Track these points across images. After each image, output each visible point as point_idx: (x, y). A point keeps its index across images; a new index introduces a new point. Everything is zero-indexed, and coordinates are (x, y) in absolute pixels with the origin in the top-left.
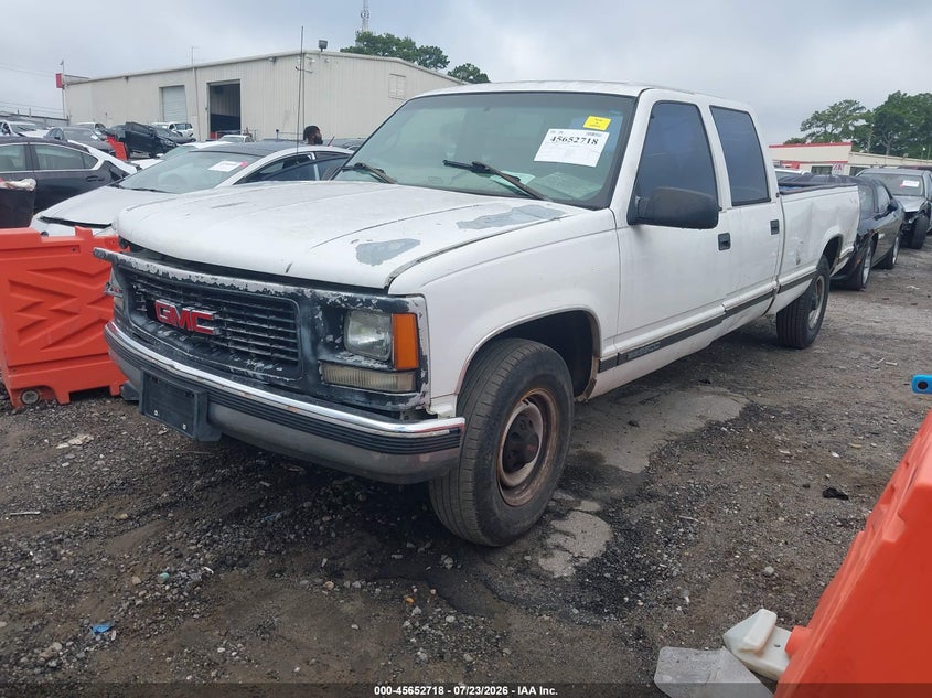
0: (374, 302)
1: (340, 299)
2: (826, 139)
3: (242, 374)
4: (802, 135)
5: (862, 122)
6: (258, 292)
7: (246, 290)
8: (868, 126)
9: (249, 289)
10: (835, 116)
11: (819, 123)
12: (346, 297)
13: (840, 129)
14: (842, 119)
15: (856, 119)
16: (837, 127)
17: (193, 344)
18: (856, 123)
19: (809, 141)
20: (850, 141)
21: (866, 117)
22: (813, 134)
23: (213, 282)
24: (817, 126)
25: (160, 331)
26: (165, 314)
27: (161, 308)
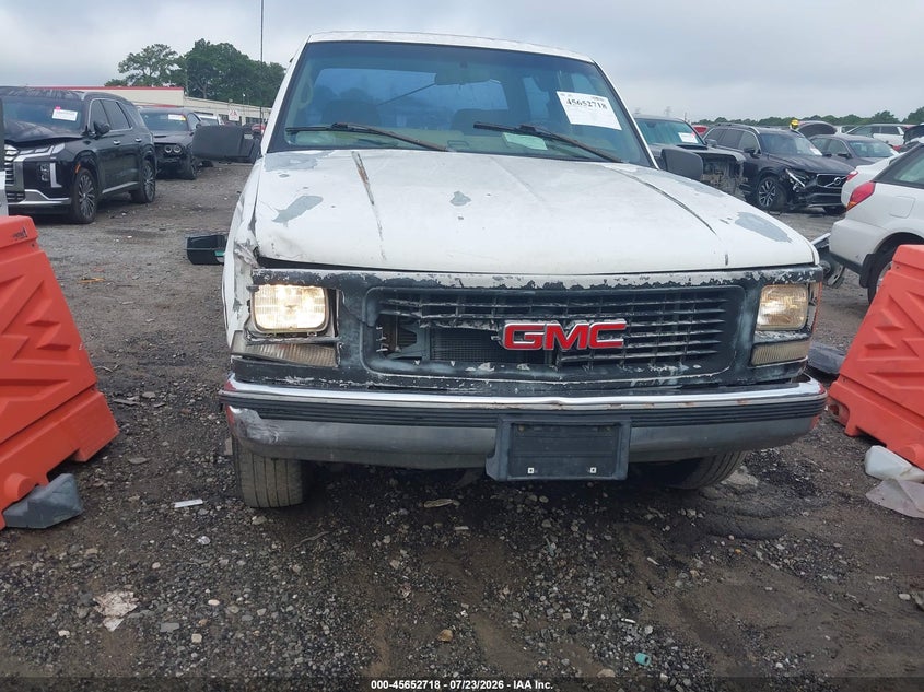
0: (811, 274)
1: (785, 276)
2: (146, 83)
3: (648, 385)
4: (122, 77)
5: (176, 67)
6: (704, 284)
7: (689, 285)
8: (182, 71)
9: (693, 283)
10: (150, 59)
11: (136, 66)
12: (790, 273)
13: (158, 73)
14: (158, 63)
15: (171, 63)
16: (154, 70)
18: (171, 68)
19: (130, 84)
20: (168, 85)
21: (178, 61)
22: (132, 77)
24: (135, 69)
25: (470, 369)
26: (530, 338)
27: (518, 333)
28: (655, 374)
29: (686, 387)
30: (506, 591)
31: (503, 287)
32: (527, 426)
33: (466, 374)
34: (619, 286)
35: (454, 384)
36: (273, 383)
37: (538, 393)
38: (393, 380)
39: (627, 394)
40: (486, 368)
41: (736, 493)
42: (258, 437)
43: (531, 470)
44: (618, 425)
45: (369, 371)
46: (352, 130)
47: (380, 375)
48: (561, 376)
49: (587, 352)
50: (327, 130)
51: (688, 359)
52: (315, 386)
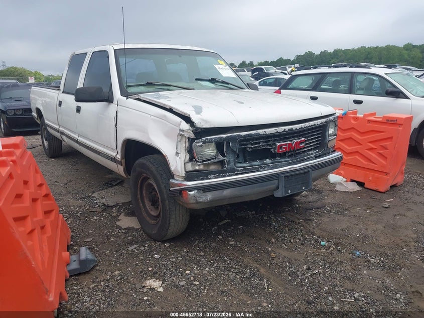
3: (308, 158)
17: (289, 157)
23: (309, 125)
25: (265, 162)
26: (284, 148)
27: (280, 147)
28: (310, 155)
29: (316, 157)
30: (273, 240)
31: (277, 132)
32: (288, 177)
33: (265, 164)
34: (305, 127)
35: (261, 168)
36: (204, 179)
37: (284, 166)
38: (244, 170)
39: (304, 162)
40: (268, 161)
41: (304, 197)
42: (201, 200)
43: (289, 191)
44: (309, 171)
45: (236, 168)
46: (155, 85)
47: (240, 169)
48: (289, 159)
49: (298, 150)
50: (144, 85)
51: (315, 149)
52: (218, 177)
